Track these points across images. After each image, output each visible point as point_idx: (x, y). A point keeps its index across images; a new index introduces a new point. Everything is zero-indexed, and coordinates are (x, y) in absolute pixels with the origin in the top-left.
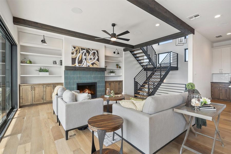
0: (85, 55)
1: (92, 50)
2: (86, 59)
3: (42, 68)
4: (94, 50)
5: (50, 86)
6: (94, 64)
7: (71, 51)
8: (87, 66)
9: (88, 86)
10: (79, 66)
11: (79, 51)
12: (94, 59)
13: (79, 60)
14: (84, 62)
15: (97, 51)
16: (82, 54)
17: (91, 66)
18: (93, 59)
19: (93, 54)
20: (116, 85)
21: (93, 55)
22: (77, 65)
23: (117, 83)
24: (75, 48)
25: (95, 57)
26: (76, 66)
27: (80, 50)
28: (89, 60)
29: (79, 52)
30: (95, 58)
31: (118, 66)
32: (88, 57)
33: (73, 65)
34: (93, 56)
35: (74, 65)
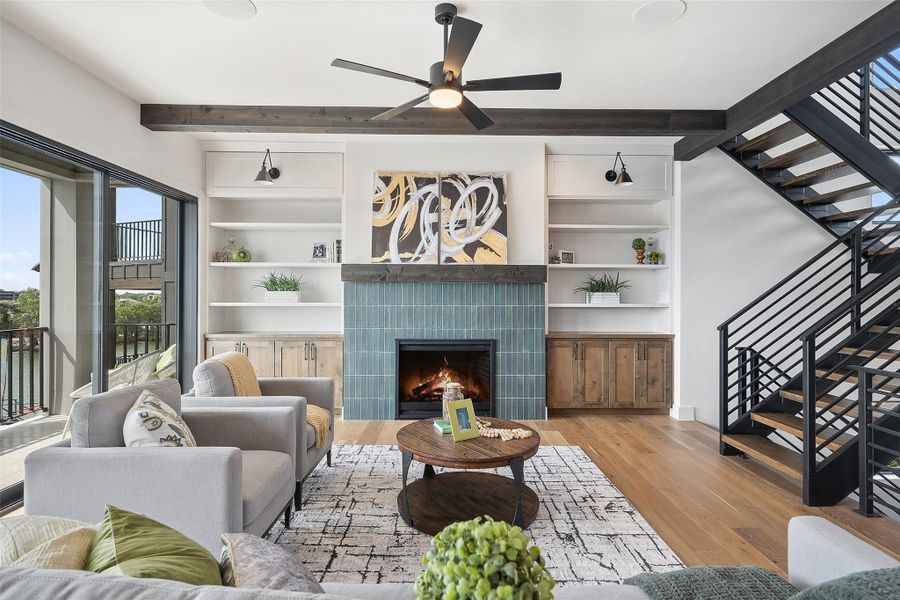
0: (435, 206)
1: (468, 181)
2: (436, 227)
3: (278, 276)
4: (482, 178)
5: (295, 344)
6: (480, 251)
7: (372, 199)
8: (443, 258)
9: (448, 354)
10: (403, 260)
11: (408, 191)
12: (479, 222)
13: (405, 232)
14: (428, 241)
15: (498, 182)
16: (421, 203)
17: (462, 259)
18: (474, 222)
19: (474, 199)
20: (622, 361)
21: (474, 204)
22: (393, 256)
23: (626, 346)
24: (387, 180)
25: (483, 211)
26: (388, 260)
27: (412, 185)
28: (452, 230)
29: (407, 198)
30: (483, 218)
31: (647, 253)
32: (450, 217)
33: (378, 260)
34: (475, 210)
35: (383, 258)
